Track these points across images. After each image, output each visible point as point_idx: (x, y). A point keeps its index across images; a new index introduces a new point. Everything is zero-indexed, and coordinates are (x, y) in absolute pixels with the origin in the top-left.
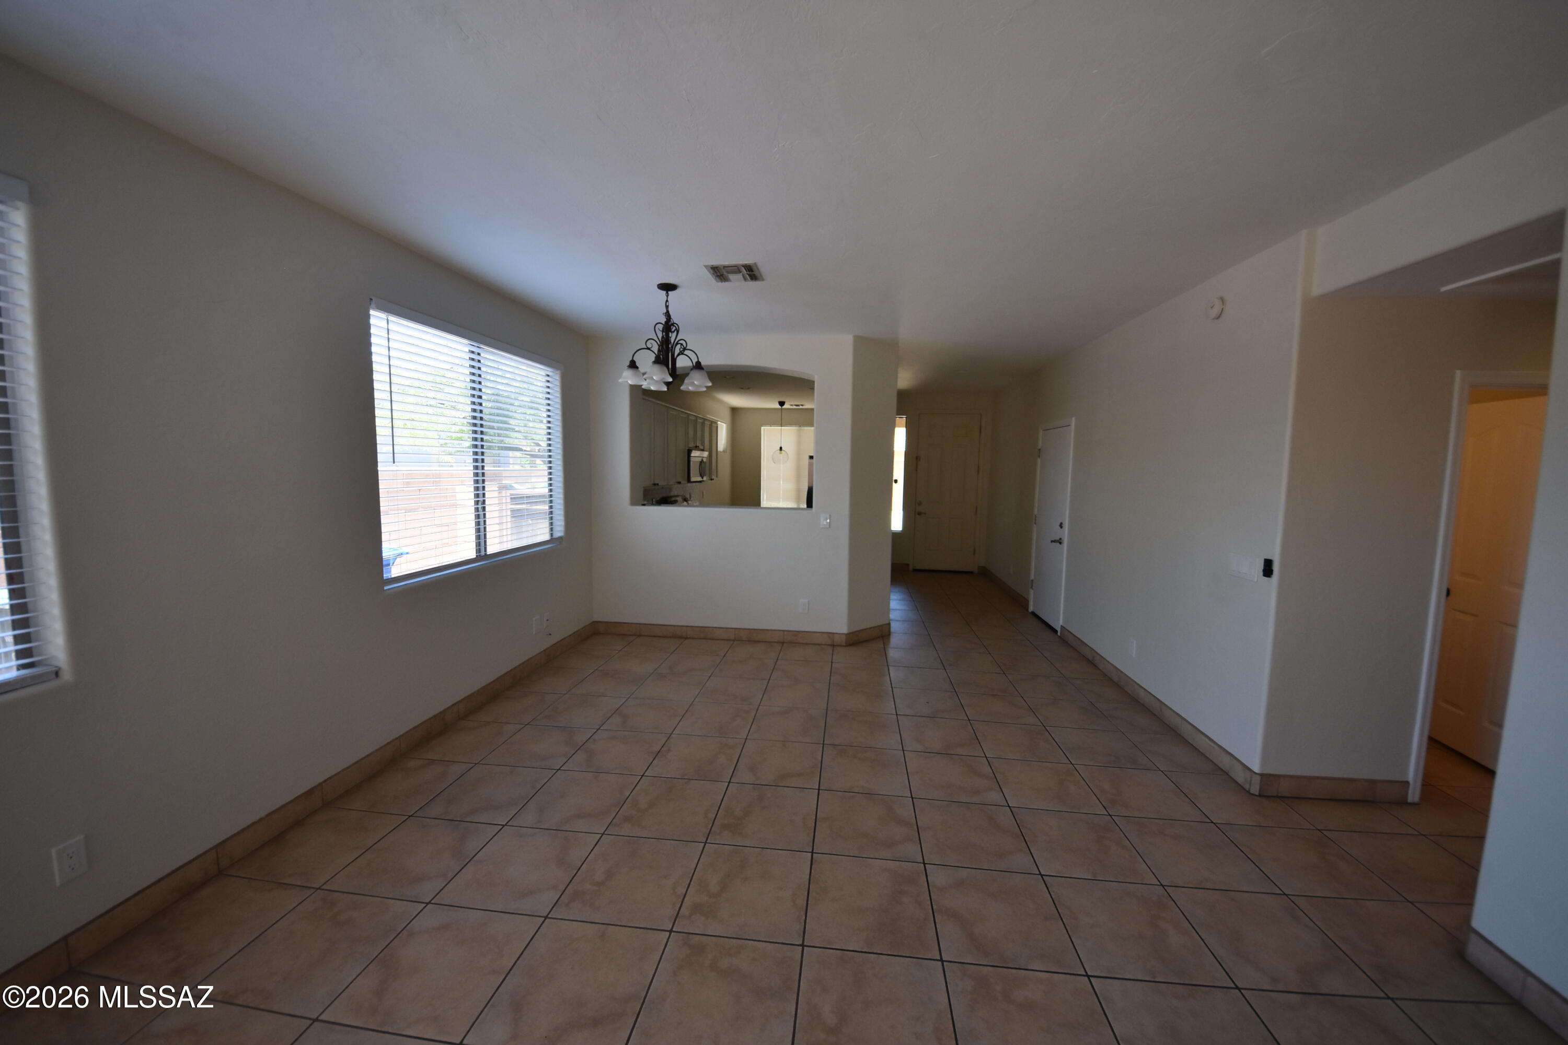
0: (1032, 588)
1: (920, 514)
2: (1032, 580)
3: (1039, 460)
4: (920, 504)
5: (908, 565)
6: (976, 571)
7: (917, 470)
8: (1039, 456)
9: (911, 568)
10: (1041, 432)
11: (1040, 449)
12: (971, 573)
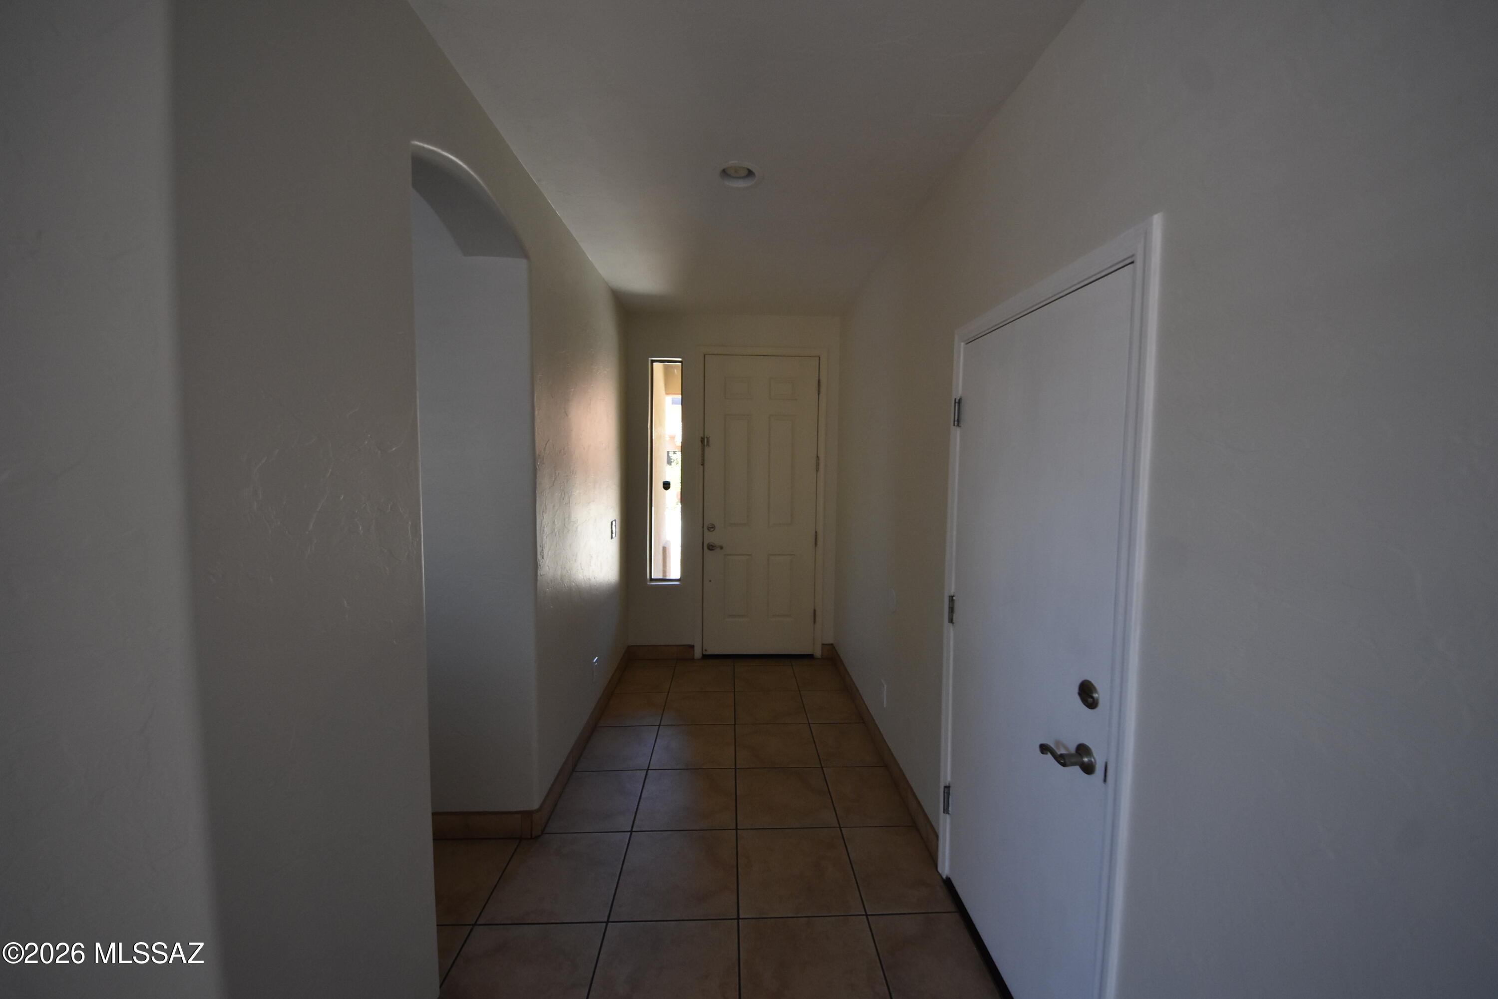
0: (946, 811)
1: (711, 547)
2: (947, 788)
3: (957, 434)
4: (712, 528)
5: (692, 647)
6: (818, 653)
7: (703, 464)
8: (958, 422)
9: (698, 654)
10: (961, 348)
11: (960, 400)
12: (810, 657)
